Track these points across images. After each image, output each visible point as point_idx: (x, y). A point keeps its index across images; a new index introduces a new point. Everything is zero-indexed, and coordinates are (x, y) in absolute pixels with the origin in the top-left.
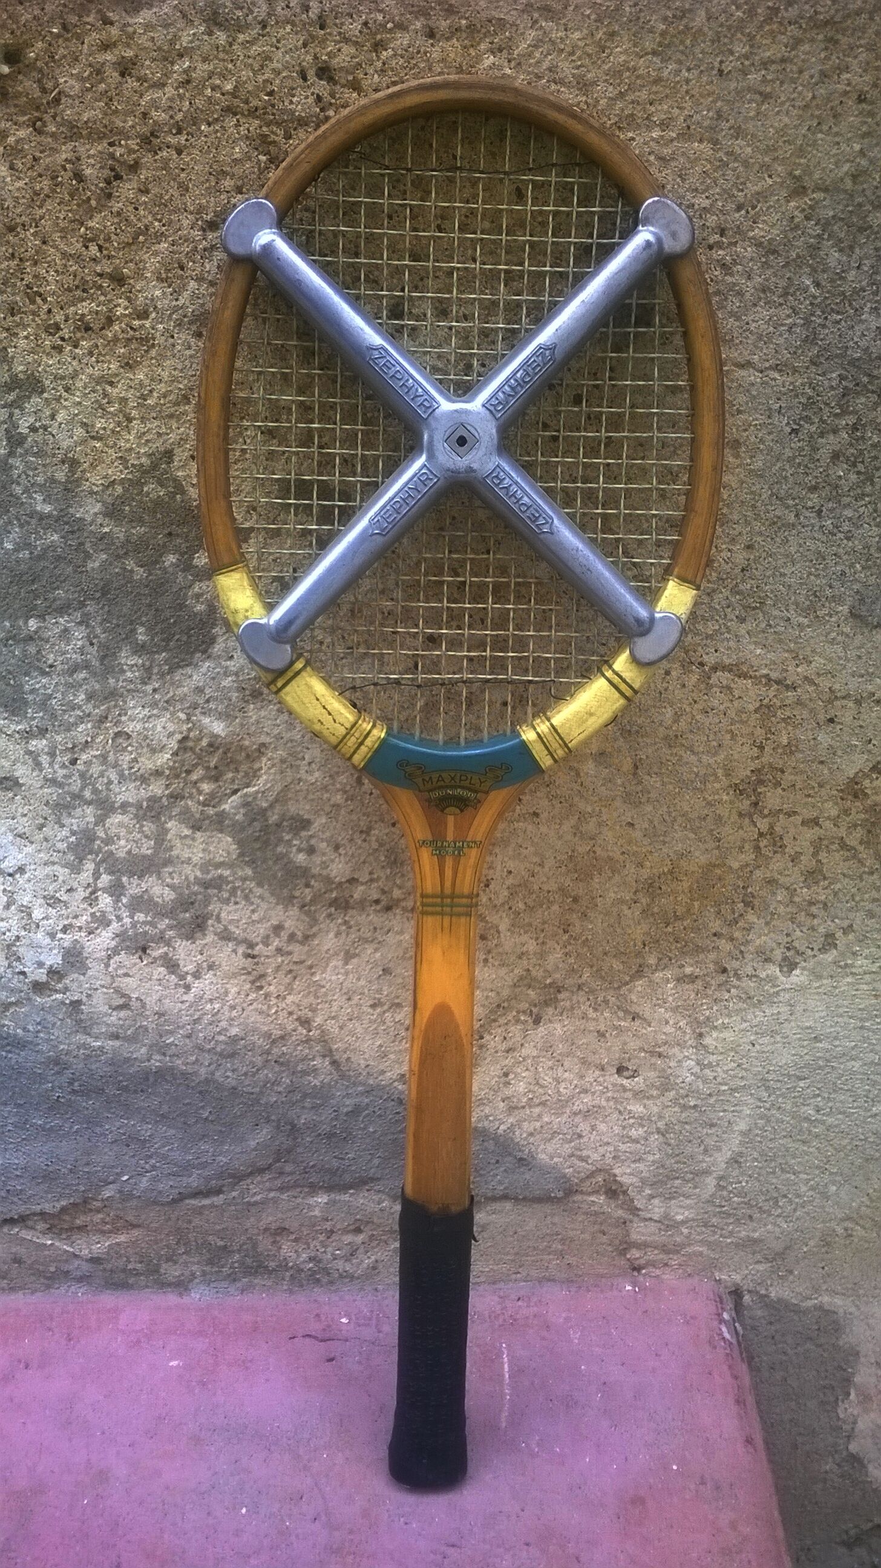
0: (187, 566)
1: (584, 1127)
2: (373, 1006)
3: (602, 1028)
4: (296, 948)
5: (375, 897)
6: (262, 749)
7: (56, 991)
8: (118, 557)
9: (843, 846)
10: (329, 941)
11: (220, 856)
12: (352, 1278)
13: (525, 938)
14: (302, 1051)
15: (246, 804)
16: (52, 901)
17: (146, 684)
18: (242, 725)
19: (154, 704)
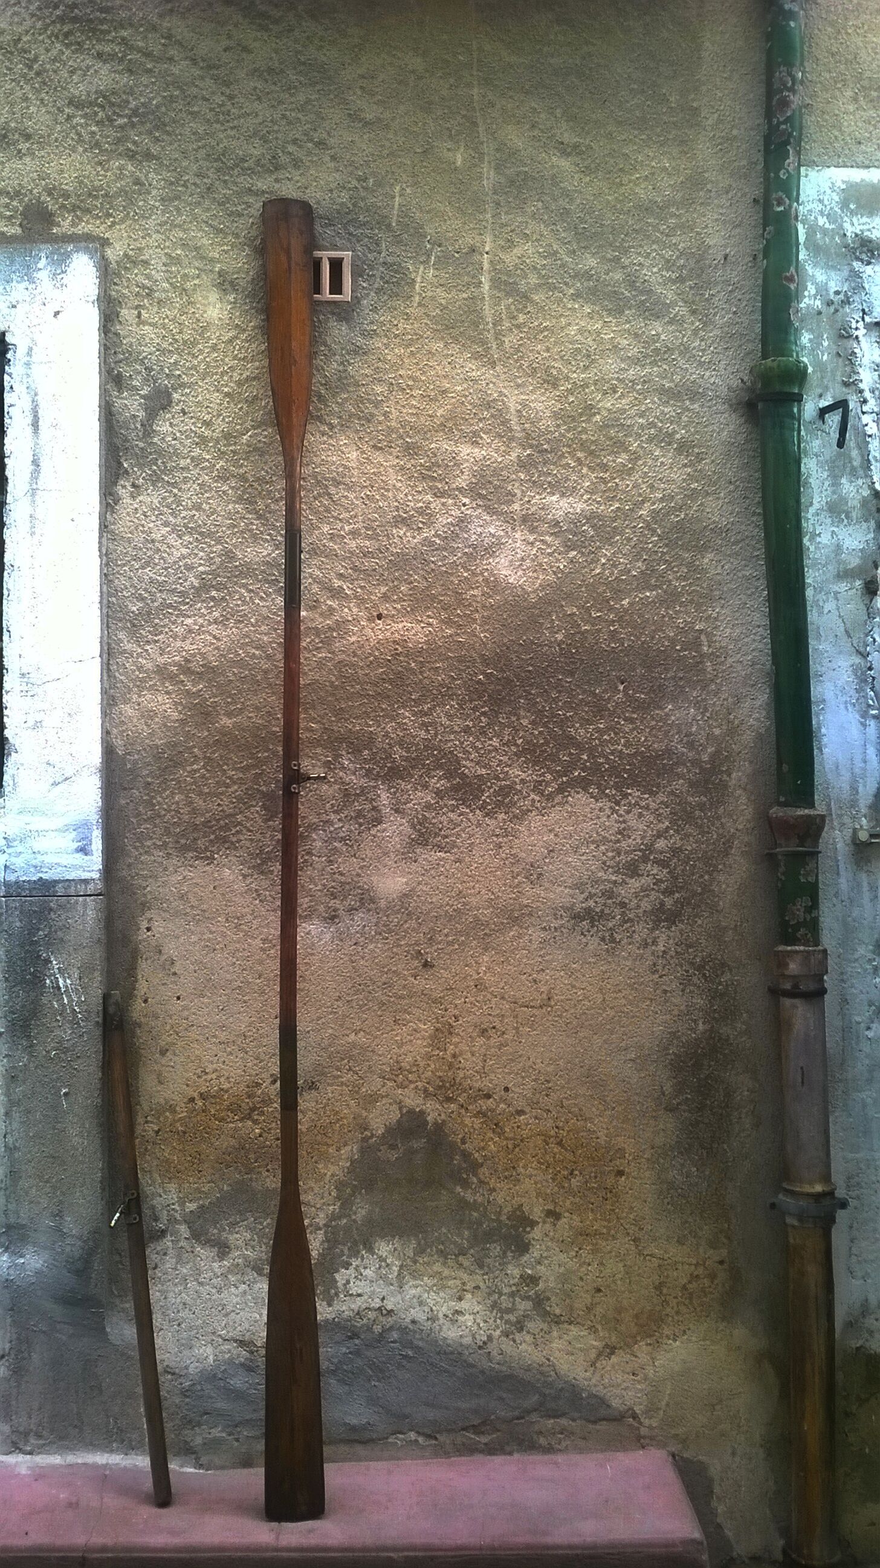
1: (625, 1393)
3: (627, 1360)
4: (546, 1336)
5: (567, 1320)
6: (540, 1277)
7: (484, 1349)
9: (685, 1305)
10: (555, 1334)
11: (529, 1308)
12: (560, 1450)
14: (548, 1369)
15: (536, 1293)
16: (485, 1321)
17: (513, 1260)
19: (514, 1266)
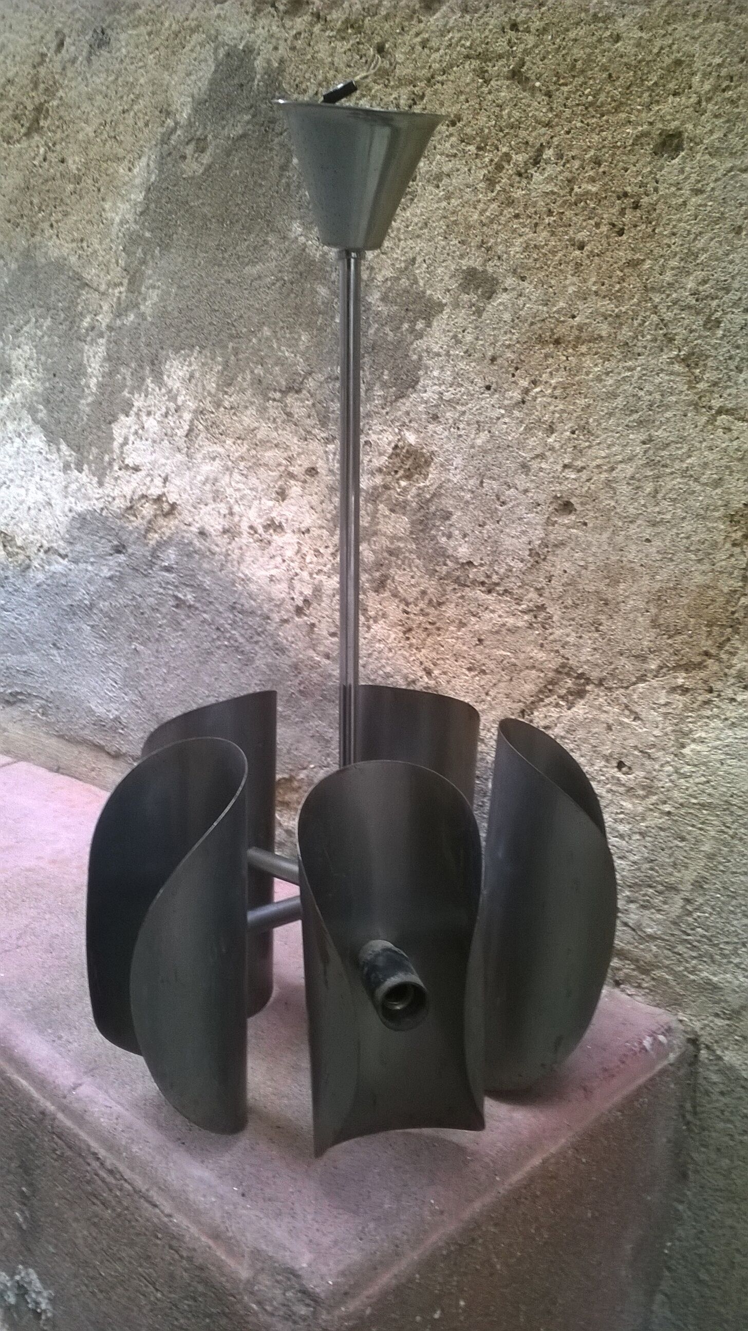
0: (412, 330)
2: (470, 669)
3: (611, 722)
4: (431, 610)
5: (483, 579)
6: (433, 455)
7: (305, 615)
8: (383, 325)
11: (401, 532)
13: (568, 630)
17: (383, 408)
18: (423, 439)
19: (385, 423)
